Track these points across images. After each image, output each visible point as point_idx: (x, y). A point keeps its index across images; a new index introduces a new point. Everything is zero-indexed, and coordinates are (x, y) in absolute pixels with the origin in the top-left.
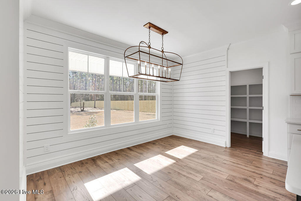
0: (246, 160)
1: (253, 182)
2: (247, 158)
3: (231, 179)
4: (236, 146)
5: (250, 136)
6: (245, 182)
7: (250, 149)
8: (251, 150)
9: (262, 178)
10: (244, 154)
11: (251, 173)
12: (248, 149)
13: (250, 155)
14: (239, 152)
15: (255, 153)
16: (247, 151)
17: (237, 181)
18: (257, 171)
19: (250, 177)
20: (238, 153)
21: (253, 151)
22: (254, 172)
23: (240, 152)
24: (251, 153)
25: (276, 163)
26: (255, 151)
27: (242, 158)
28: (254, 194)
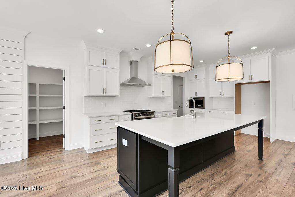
0: (57, 162)
1: (78, 175)
2: (55, 159)
3: (61, 186)
4: (34, 153)
5: (40, 138)
6: (73, 180)
7: (51, 150)
8: (53, 151)
9: (80, 168)
10: (50, 157)
11: (71, 169)
12: (48, 151)
13: (56, 156)
14: (42, 157)
15: (57, 151)
16: (49, 153)
17: (68, 184)
18: (73, 166)
19: (73, 173)
20: (43, 159)
21: (54, 151)
22: (72, 168)
23: (44, 157)
24: (54, 153)
25: (78, 152)
26: (57, 150)
27: (52, 162)
28: (87, 183)
